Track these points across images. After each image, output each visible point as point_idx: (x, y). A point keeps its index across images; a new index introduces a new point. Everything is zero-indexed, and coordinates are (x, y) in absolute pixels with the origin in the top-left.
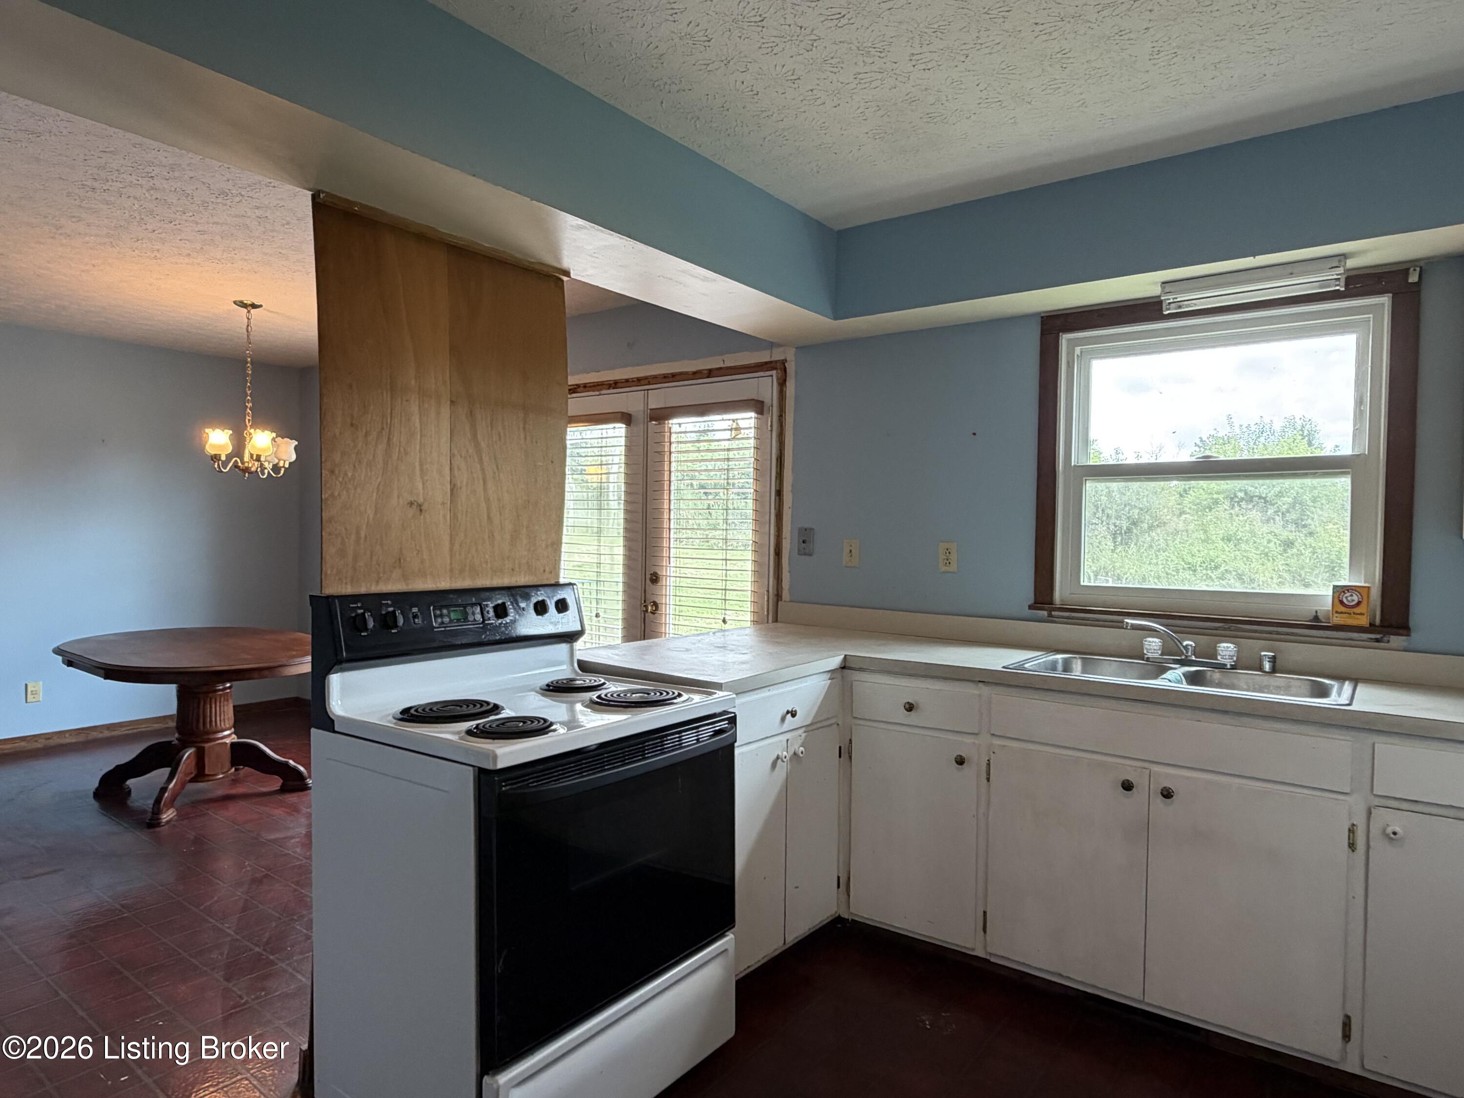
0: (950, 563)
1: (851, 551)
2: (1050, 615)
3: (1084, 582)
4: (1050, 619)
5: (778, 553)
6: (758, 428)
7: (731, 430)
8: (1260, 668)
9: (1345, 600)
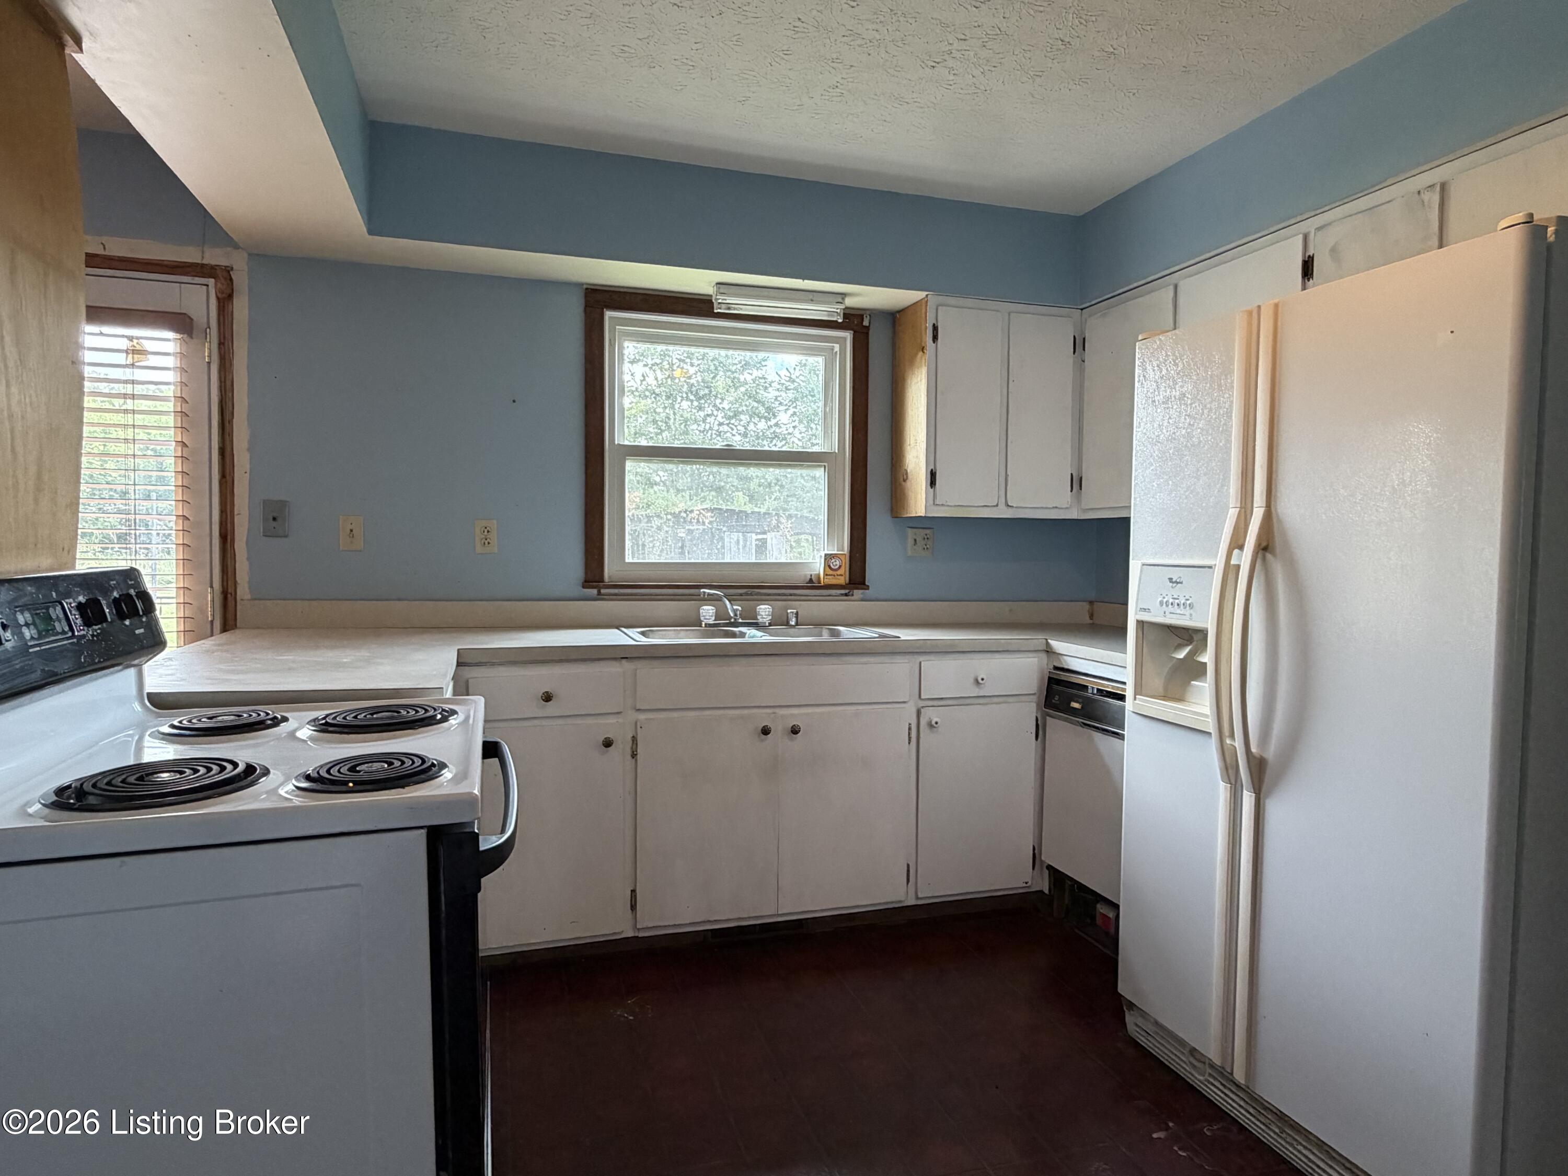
0: (489, 543)
1: (351, 531)
2: (599, 593)
3: (629, 559)
4: (600, 597)
5: (226, 537)
6: (182, 355)
7: (127, 352)
8: (787, 624)
9: (831, 565)
